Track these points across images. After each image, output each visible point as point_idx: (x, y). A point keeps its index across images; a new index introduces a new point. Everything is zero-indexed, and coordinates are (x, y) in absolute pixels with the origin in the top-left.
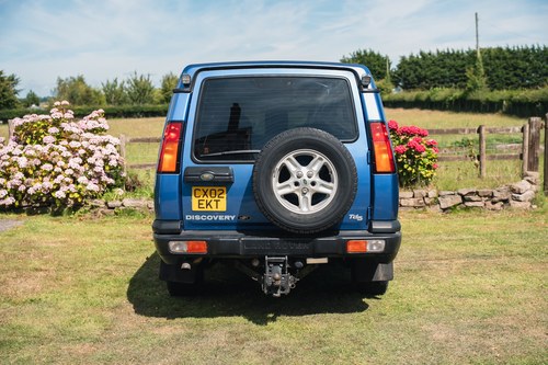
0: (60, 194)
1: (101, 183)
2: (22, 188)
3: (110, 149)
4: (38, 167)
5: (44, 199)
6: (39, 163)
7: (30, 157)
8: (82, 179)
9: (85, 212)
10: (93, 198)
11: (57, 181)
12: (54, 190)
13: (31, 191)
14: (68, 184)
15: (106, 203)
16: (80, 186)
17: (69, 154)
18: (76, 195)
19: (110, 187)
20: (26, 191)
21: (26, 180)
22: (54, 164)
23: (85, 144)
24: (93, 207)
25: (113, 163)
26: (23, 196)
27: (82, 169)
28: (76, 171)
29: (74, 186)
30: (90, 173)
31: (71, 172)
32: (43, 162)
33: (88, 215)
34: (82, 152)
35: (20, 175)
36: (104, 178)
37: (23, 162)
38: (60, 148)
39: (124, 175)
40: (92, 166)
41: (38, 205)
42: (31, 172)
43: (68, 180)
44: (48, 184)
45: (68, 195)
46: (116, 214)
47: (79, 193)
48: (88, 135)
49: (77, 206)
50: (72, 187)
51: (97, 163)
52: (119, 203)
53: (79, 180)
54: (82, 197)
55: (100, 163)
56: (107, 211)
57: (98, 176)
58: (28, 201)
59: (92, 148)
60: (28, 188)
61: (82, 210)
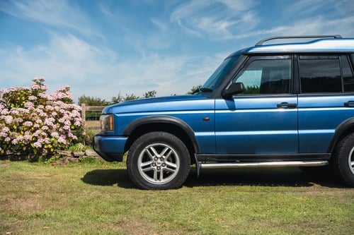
0: (38, 144)
1: (67, 138)
2: (8, 139)
3: (75, 113)
4: (21, 124)
5: (24, 149)
6: (21, 120)
7: (15, 116)
8: (54, 134)
9: (56, 159)
10: (62, 149)
11: (35, 134)
12: (33, 142)
13: (15, 142)
14: (44, 137)
15: (72, 154)
16: (53, 139)
17: (45, 115)
18: (50, 146)
19: (74, 142)
20: (10, 142)
21: (11, 133)
22: (34, 122)
23: (57, 108)
24: (61, 156)
25: (77, 123)
26: (8, 145)
27: (55, 126)
28: (50, 127)
29: (48, 139)
30: (61, 130)
31: (47, 128)
32: (25, 120)
33: (58, 162)
34: (54, 114)
35: (7, 129)
36: (70, 135)
37: (9, 119)
38: (38, 110)
39: (84, 133)
40: (62, 125)
41: (18, 154)
42: (15, 127)
43: (44, 134)
44: (28, 136)
45: (43, 146)
46: (80, 161)
47: (52, 144)
48: (59, 102)
49: (50, 155)
50: (47, 140)
51: (66, 123)
52: (82, 153)
53: (52, 135)
54: (54, 148)
55: (68, 123)
56: (73, 159)
57: (66, 133)
58: (12, 151)
59: (62, 111)
60: (12, 140)
61: (53, 158)
